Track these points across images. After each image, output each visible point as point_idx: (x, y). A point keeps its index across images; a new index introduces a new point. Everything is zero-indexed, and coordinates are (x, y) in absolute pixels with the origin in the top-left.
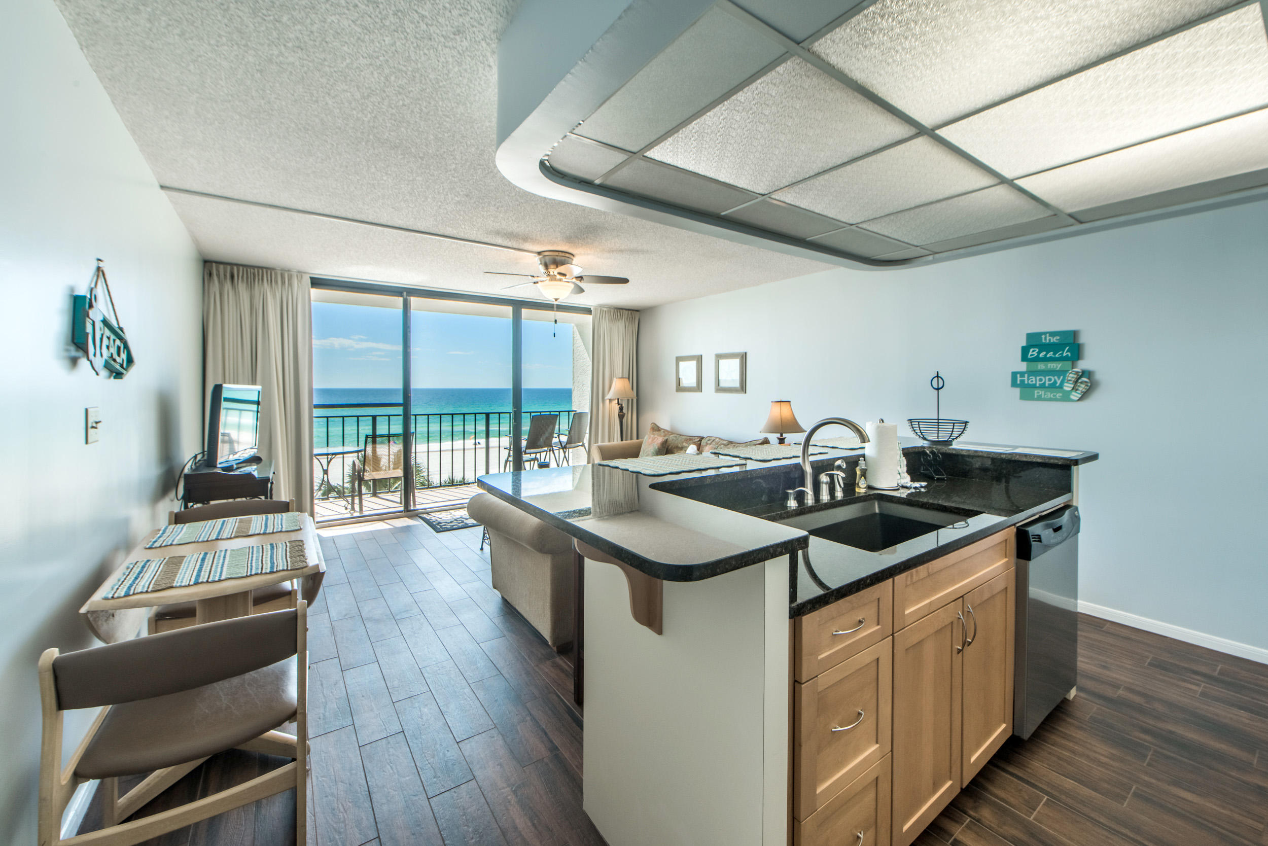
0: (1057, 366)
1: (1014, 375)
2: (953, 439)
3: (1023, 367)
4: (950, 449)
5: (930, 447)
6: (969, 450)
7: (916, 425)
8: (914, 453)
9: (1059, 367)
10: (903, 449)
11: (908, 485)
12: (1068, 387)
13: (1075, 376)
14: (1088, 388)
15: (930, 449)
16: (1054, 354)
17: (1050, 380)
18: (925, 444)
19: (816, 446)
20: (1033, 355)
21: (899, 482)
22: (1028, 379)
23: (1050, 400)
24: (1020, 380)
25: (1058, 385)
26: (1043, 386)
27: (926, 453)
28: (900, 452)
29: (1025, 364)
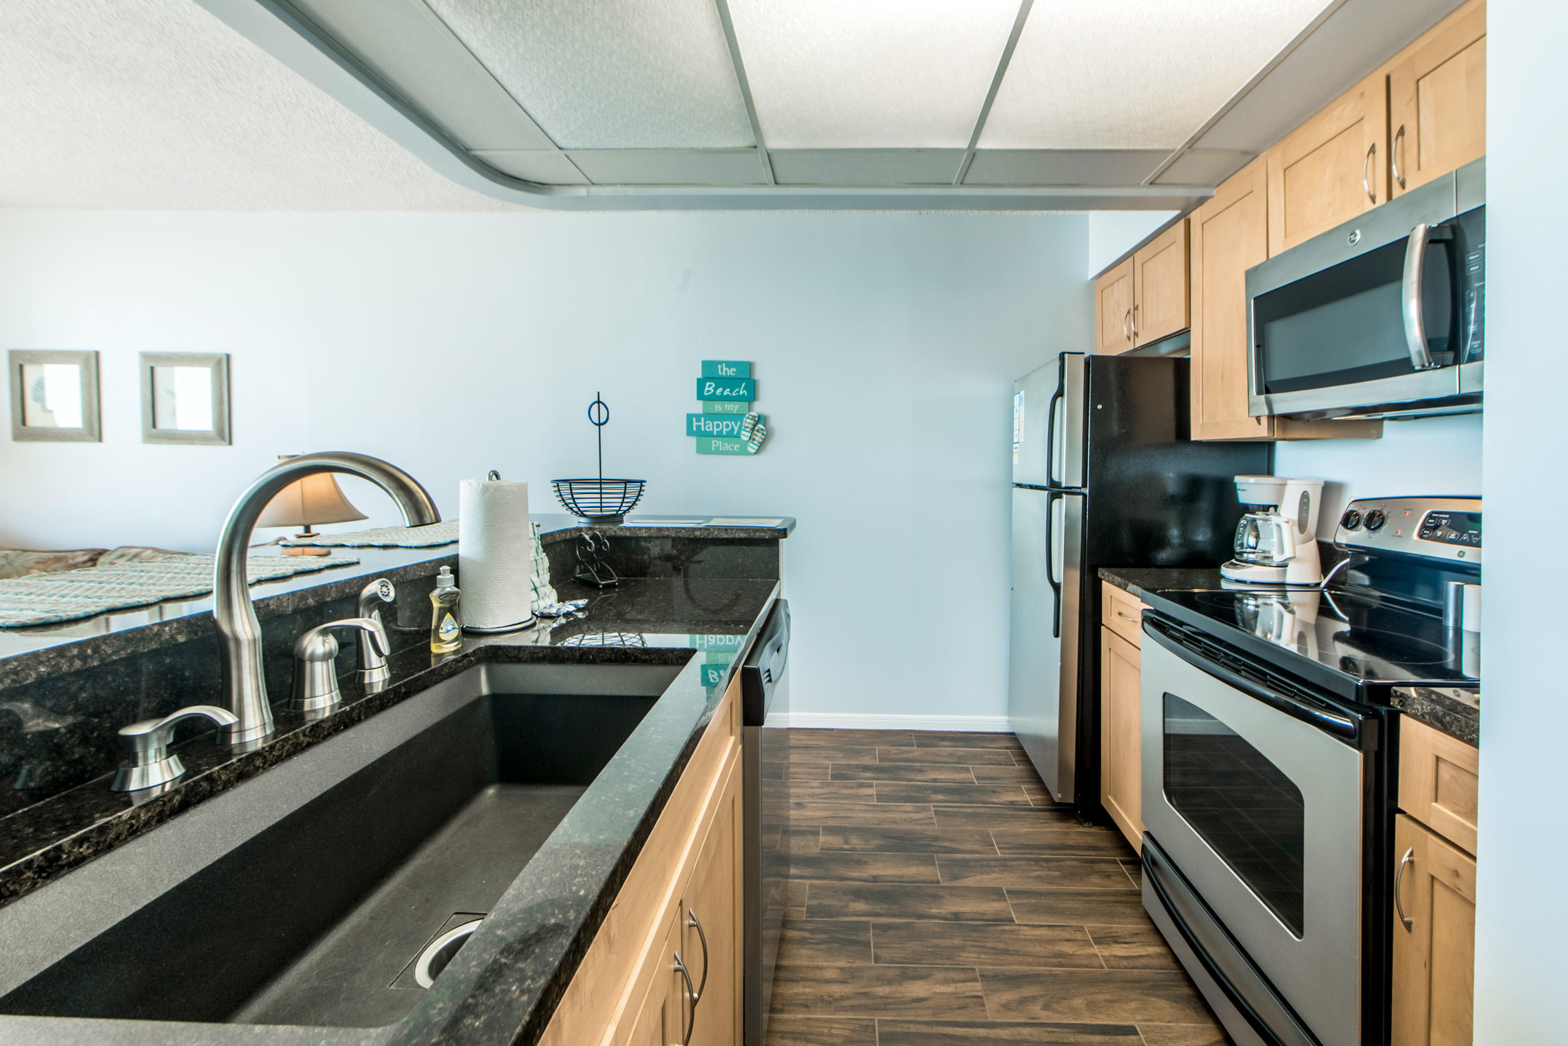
0: (733, 407)
1: (690, 417)
2: (625, 512)
3: (698, 407)
4: (621, 529)
5: (590, 529)
6: (650, 528)
7: (564, 487)
8: (565, 541)
9: (736, 408)
10: (542, 537)
11: (553, 611)
12: (745, 436)
13: (752, 422)
14: (764, 437)
15: (590, 532)
16: (731, 392)
17: (727, 426)
18: (582, 522)
19: (343, 546)
20: (710, 391)
21: (536, 607)
22: (705, 425)
23: (728, 453)
24: (697, 426)
25: (735, 433)
26: (720, 435)
27: (584, 538)
28: (535, 543)
29: (701, 403)
